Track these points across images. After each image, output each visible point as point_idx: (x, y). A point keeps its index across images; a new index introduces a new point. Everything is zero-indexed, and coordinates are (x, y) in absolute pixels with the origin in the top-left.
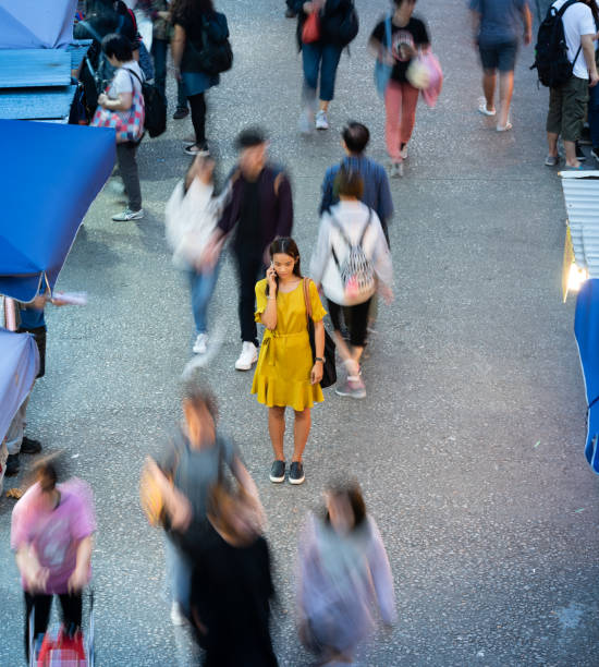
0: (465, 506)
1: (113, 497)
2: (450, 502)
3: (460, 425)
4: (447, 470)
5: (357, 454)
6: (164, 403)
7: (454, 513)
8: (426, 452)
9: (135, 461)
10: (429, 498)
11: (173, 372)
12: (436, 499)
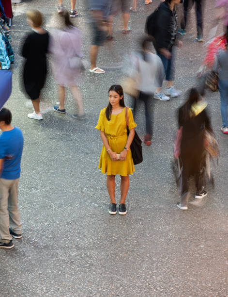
0: (210, 285)
1: (10, 280)
2: (201, 283)
3: (206, 239)
4: (199, 265)
5: (148, 255)
6: (39, 226)
7: (203, 289)
8: (187, 254)
9: (23, 259)
10: (189, 280)
11: (44, 209)
12: (193, 281)
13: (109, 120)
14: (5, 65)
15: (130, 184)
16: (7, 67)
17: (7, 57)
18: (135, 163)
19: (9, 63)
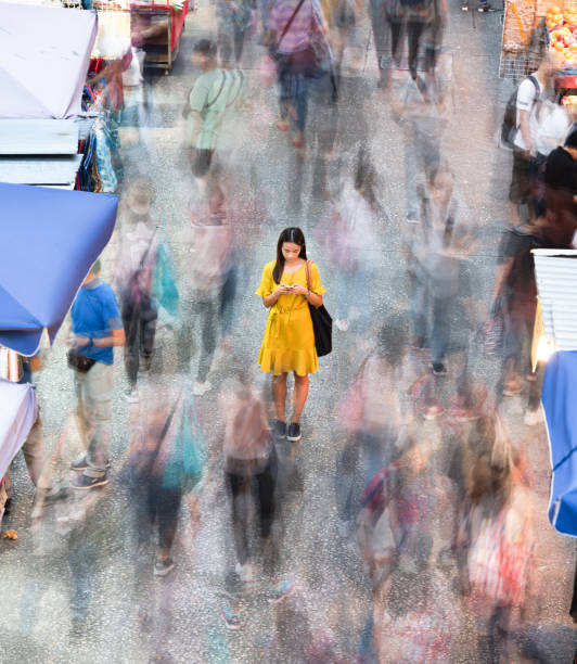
13: (278, 283)
14: (109, 186)
15: (310, 389)
16: (112, 189)
17: (113, 173)
18: (320, 354)
19: (116, 182)
